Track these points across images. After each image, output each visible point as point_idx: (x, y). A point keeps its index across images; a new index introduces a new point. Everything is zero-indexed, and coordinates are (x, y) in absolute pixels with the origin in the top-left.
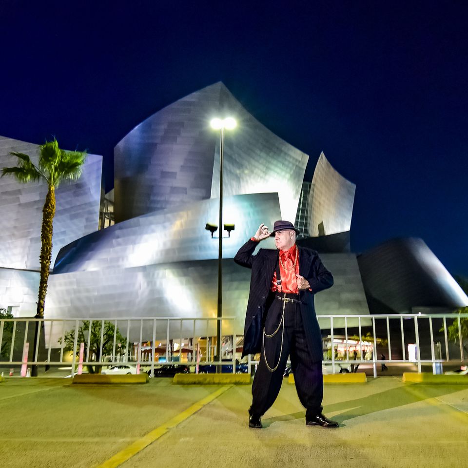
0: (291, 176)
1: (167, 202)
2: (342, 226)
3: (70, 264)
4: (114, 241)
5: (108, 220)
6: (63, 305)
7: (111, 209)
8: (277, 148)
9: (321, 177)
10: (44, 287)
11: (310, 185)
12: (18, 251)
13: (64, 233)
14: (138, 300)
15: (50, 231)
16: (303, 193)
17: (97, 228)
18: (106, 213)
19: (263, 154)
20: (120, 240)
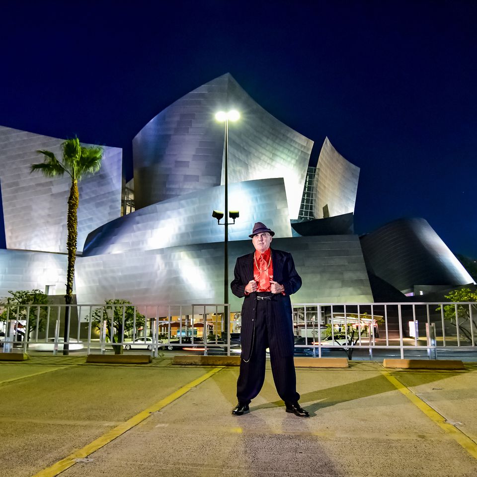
0: (297, 161)
1: (181, 190)
2: (346, 208)
3: (97, 248)
4: (135, 226)
5: (130, 207)
6: (92, 284)
7: (131, 197)
8: (283, 135)
9: (326, 162)
10: (72, 271)
11: (315, 170)
12: (52, 236)
13: (91, 220)
14: (157, 280)
15: (75, 220)
16: (308, 177)
17: (120, 215)
18: (127, 201)
19: (269, 141)
20: (139, 225)
